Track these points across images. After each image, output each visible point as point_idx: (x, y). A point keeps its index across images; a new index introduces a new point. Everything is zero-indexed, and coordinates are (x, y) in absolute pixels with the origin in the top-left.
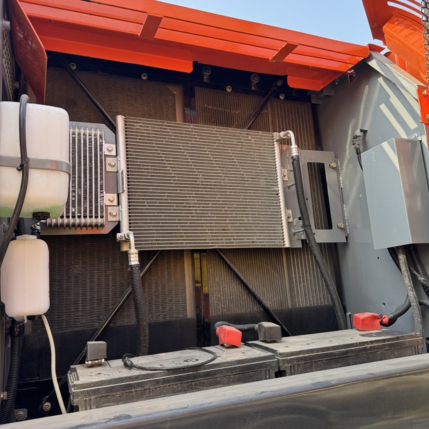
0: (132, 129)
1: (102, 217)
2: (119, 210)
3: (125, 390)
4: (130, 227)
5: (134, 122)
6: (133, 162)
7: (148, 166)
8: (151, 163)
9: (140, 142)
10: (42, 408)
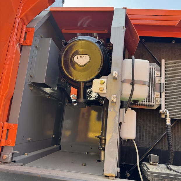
0: (168, 65)
1: (153, 102)
2: (161, 100)
3: (169, 179)
4: (165, 107)
5: (169, 62)
6: (168, 79)
7: (175, 81)
8: (176, 79)
9: (172, 71)
10: (126, 175)
